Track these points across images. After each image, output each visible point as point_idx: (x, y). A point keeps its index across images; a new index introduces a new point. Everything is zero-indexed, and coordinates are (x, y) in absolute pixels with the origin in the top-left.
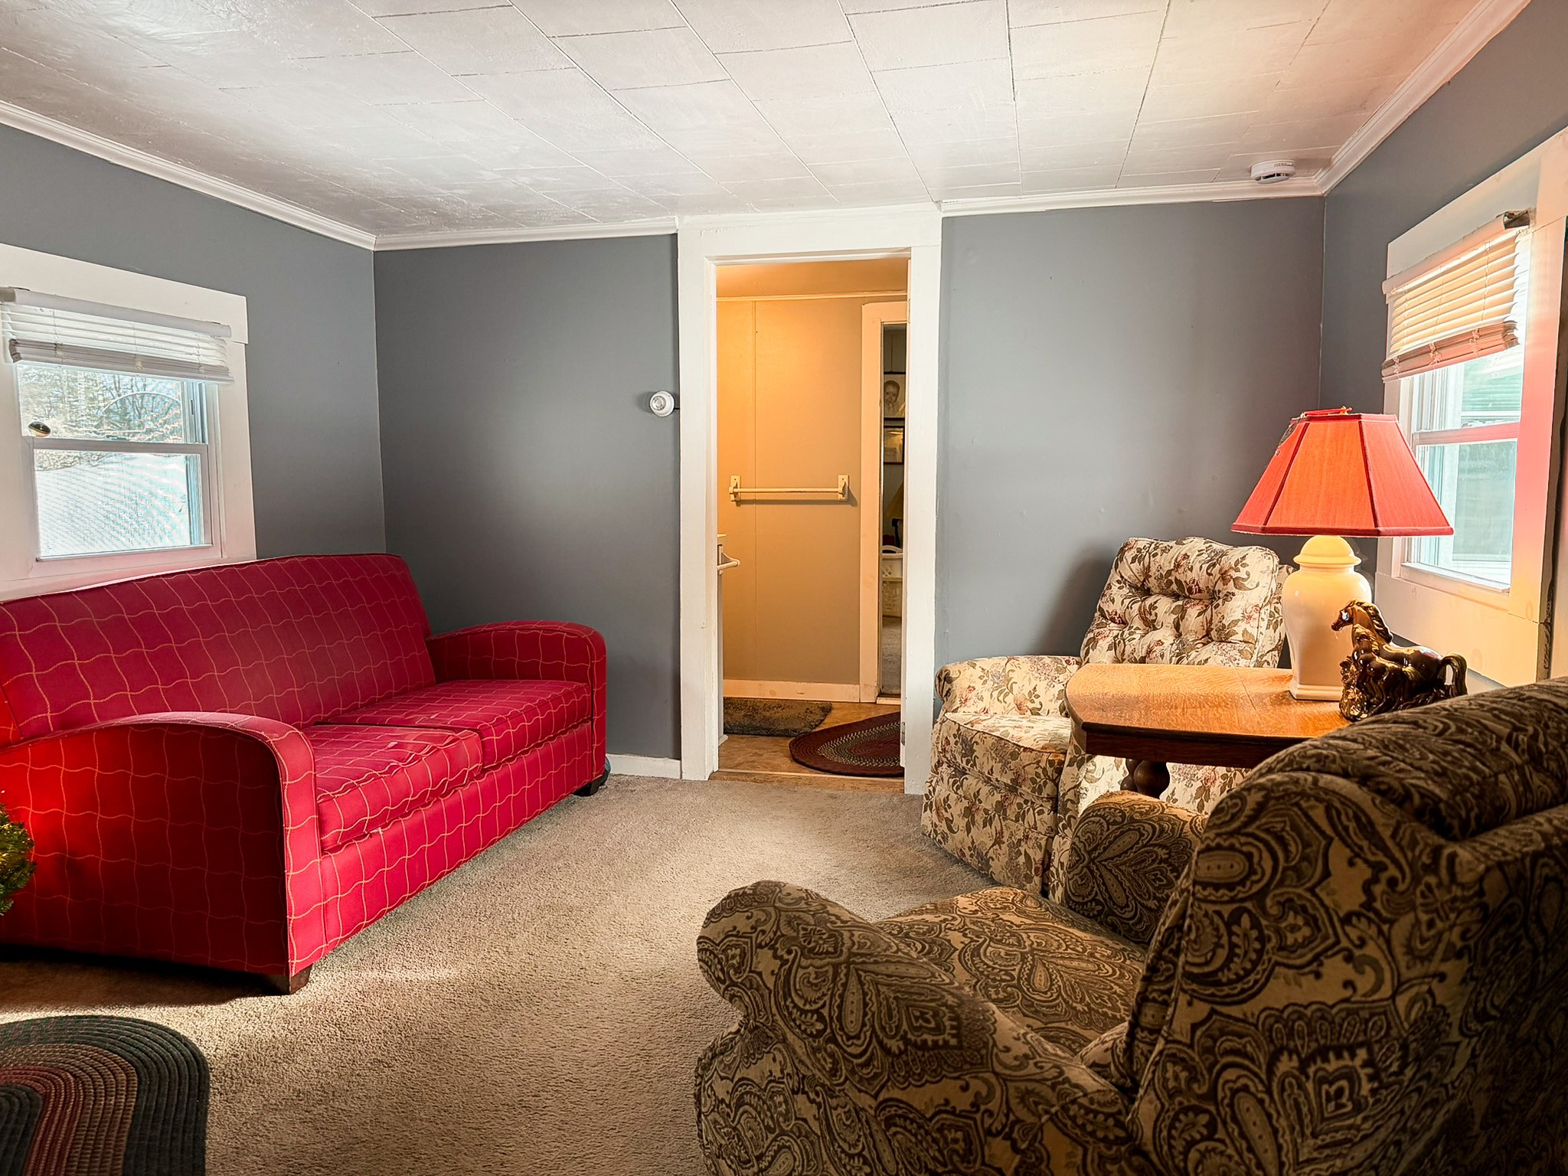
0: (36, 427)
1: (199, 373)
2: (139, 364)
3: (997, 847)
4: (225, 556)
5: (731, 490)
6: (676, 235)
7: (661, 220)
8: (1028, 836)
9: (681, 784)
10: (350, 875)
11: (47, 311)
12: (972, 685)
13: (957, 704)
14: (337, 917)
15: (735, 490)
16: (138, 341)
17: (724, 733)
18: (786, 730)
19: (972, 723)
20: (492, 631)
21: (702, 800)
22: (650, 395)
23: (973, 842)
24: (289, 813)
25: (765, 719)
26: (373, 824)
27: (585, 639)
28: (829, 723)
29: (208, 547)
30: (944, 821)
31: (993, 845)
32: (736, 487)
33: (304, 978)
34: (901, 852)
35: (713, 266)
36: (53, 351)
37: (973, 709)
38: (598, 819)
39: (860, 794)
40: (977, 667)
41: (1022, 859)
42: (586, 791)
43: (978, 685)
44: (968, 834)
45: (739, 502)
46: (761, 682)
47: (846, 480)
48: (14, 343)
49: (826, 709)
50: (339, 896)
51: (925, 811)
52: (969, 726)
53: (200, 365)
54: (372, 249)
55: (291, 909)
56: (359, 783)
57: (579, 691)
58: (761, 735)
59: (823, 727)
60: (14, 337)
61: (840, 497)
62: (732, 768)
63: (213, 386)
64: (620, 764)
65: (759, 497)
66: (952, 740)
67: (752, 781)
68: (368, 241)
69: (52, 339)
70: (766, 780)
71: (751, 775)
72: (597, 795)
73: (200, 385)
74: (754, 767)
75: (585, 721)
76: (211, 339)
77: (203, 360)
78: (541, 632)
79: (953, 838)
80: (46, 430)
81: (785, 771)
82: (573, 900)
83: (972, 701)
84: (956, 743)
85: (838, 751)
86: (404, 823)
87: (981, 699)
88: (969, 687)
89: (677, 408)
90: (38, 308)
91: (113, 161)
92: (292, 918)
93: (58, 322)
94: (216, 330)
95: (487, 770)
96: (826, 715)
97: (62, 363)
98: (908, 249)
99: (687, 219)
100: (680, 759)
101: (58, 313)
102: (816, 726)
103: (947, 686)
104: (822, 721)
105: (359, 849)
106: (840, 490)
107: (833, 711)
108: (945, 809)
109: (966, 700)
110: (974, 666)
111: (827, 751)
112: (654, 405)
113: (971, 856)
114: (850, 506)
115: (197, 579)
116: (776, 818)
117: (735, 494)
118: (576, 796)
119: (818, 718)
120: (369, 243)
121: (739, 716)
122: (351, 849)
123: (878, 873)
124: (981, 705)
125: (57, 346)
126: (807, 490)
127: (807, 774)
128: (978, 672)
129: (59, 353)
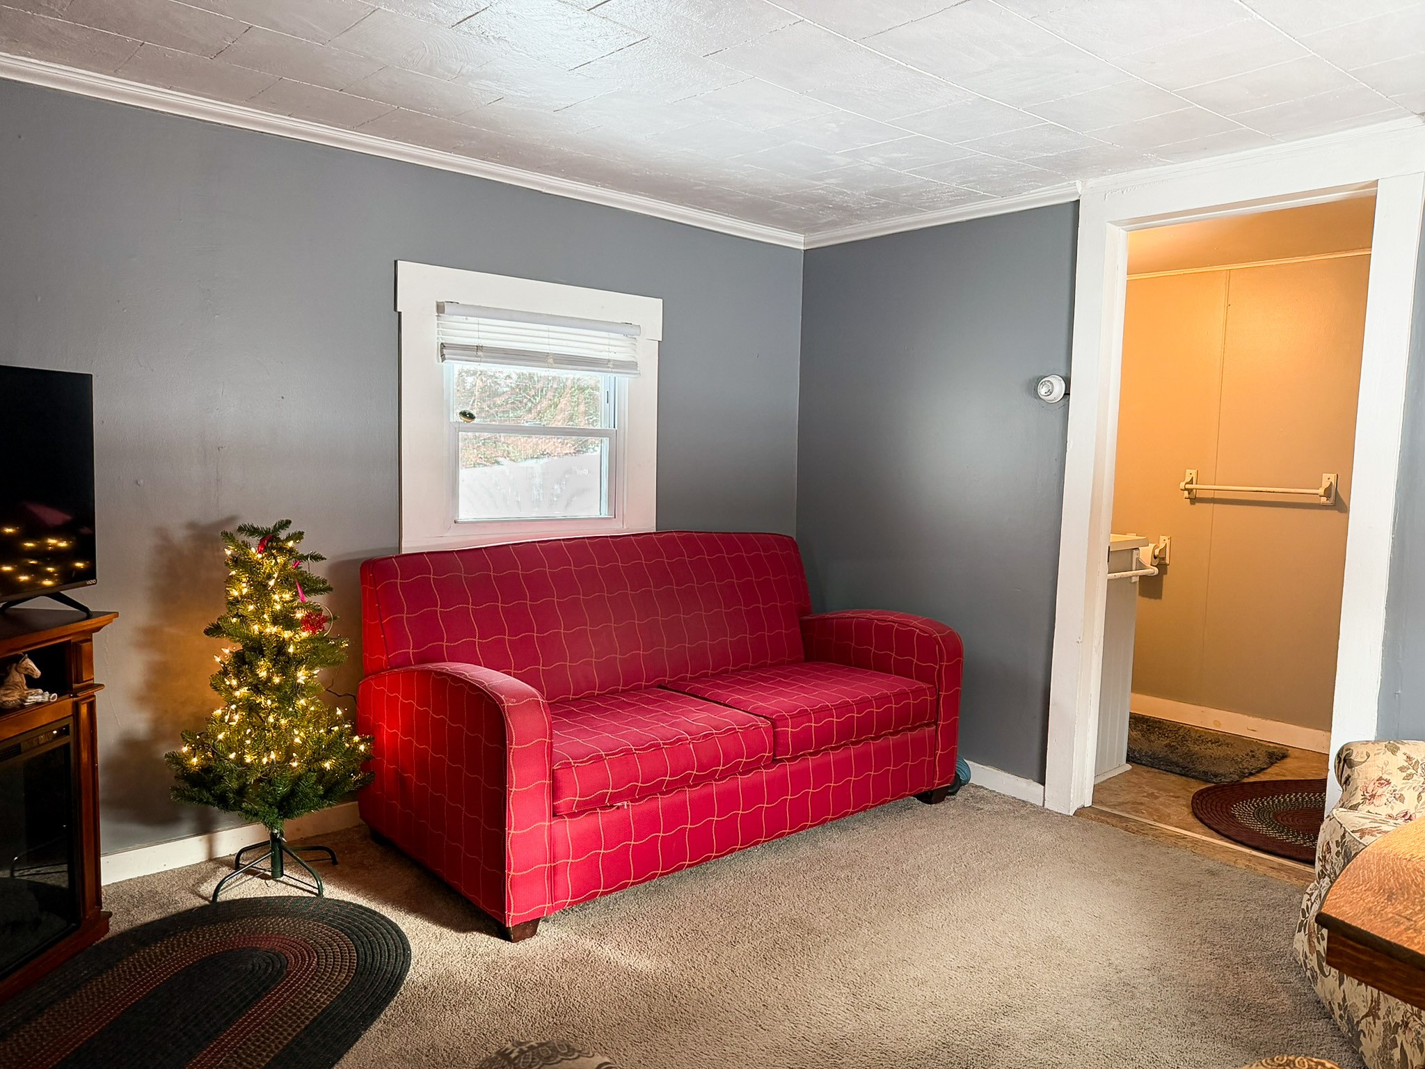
0: (464, 414)
1: (609, 367)
2: (551, 361)
3: (1370, 1019)
4: (625, 527)
5: (1182, 485)
6: (1078, 201)
7: (1062, 187)
8: (1407, 1024)
9: (1041, 813)
10: (584, 844)
11: (471, 319)
12: (1385, 777)
13: (1358, 798)
14: (567, 881)
15: (1188, 486)
16: (552, 341)
17: (1128, 761)
18: (1205, 773)
19: (1363, 833)
20: (854, 618)
21: (1047, 838)
22: (1038, 380)
23: (1344, 999)
24: (514, 774)
25: (1190, 755)
26: (616, 797)
27: (936, 639)
28: (1273, 774)
29: (611, 518)
30: (1315, 955)
31: (1366, 1016)
32: (1191, 482)
33: (529, 928)
34: (1251, 977)
35: (1123, 233)
36: (476, 351)
37: (1384, 811)
38: (919, 832)
39: (1252, 877)
40: (1399, 754)
41: (1396, 1054)
42: (930, 797)
43: (1397, 780)
44: (1340, 986)
45: (1194, 500)
46: (1204, 708)
47: (1333, 480)
48: (443, 346)
49: (1277, 755)
50: (570, 861)
51: (1299, 931)
52: (1357, 836)
53: (609, 361)
54: (802, 248)
55: (510, 864)
56: (606, 755)
57: (918, 692)
58: (1172, 772)
59: (1262, 777)
60: (443, 342)
61: (1324, 500)
62: (1109, 806)
63: (624, 380)
64: (982, 775)
65: (1218, 495)
66: (1334, 849)
67: (1122, 828)
68: (797, 241)
69: (475, 342)
70: (1141, 830)
71: (1127, 820)
72: (938, 806)
73: (615, 378)
74: (1137, 811)
75: (928, 725)
76: (625, 338)
77: (612, 356)
78: (896, 625)
79: (1322, 981)
80: (472, 417)
81: (1171, 824)
82: (822, 922)
83: (1384, 800)
84: (1338, 854)
85: (1259, 813)
86: (661, 801)
87: (1401, 798)
88: (1380, 778)
89: (1067, 394)
90: (465, 317)
91: (544, 190)
92: (511, 873)
93: (481, 328)
94: (628, 329)
95: (781, 760)
96: (1272, 764)
97: (481, 362)
98: (1375, 183)
99: (1092, 182)
100: (1043, 784)
101: (481, 320)
102: (1251, 774)
103: (1347, 772)
104: (1264, 769)
105: (600, 819)
106: (1321, 491)
107: (1288, 760)
108: (1318, 938)
109: (1373, 796)
110: (1394, 751)
111: (1244, 812)
112: (1042, 391)
113: (1341, 1016)
114: (1336, 511)
115: (567, 546)
116: (1118, 882)
117: (1190, 491)
118: (917, 801)
119: (1259, 764)
120: (797, 242)
121: (1159, 744)
122: (592, 818)
123: (1201, 997)
124: (1398, 808)
125: (478, 348)
126: (1277, 490)
127: (1201, 835)
128: (1400, 760)
129: (480, 353)
